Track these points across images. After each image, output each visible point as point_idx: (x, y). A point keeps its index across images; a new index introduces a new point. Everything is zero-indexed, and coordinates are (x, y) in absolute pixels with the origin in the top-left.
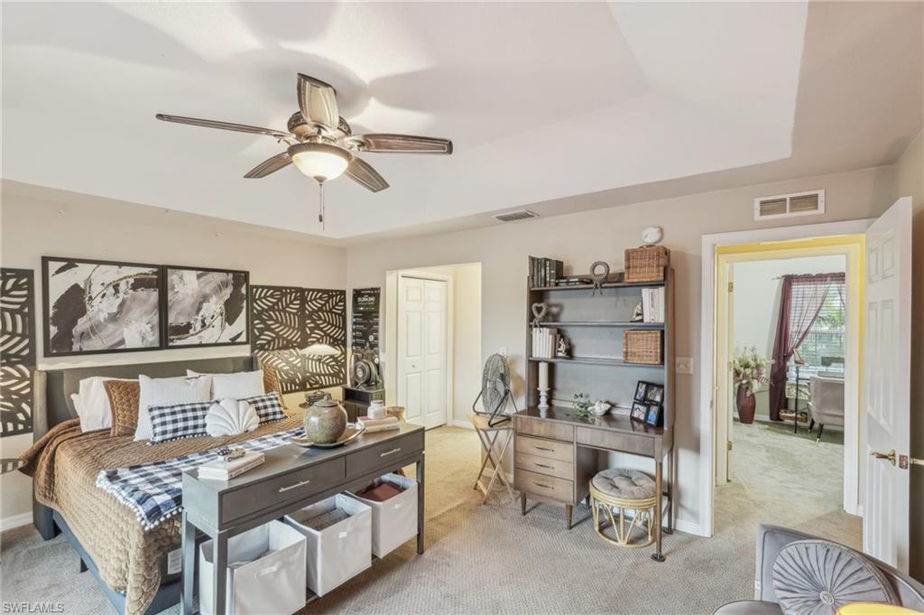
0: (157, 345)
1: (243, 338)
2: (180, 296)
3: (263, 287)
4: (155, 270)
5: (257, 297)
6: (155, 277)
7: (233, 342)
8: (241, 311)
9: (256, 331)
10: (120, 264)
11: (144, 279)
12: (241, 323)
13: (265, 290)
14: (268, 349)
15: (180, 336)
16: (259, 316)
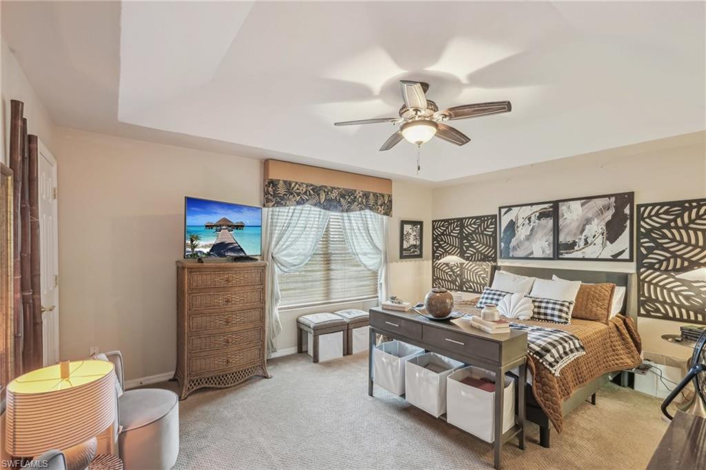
0: (552, 256)
1: (626, 255)
2: (568, 221)
3: (654, 205)
4: (551, 205)
5: (646, 215)
6: (551, 209)
7: (615, 258)
8: (623, 231)
9: (642, 249)
10: (531, 205)
11: (545, 212)
12: (623, 242)
13: (650, 208)
14: (659, 269)
15: (567, 251)
16: (648, 234)
